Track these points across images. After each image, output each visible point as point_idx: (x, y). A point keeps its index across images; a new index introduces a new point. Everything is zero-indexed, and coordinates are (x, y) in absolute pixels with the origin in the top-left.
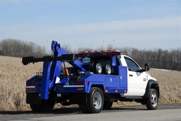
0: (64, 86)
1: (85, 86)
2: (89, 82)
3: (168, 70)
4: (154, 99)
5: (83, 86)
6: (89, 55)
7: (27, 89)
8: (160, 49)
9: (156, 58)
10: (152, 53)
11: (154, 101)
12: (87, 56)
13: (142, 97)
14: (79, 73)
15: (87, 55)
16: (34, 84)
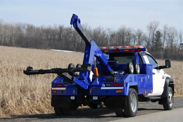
0: (102, 88)
1: (124, 88)
2: (127, 83)
3: (72, 51)
4: (171, 98)
5: (122, 88)
6: (108, 51)
7: (52, 91)
8: (62, 26)
9: (56, 36)
10: (52, 30)
11: (171, 100)
12: (105, 53)
13: (159, 96)
14: (112, 73)
15: (105, 51)
16: (61, 85)
